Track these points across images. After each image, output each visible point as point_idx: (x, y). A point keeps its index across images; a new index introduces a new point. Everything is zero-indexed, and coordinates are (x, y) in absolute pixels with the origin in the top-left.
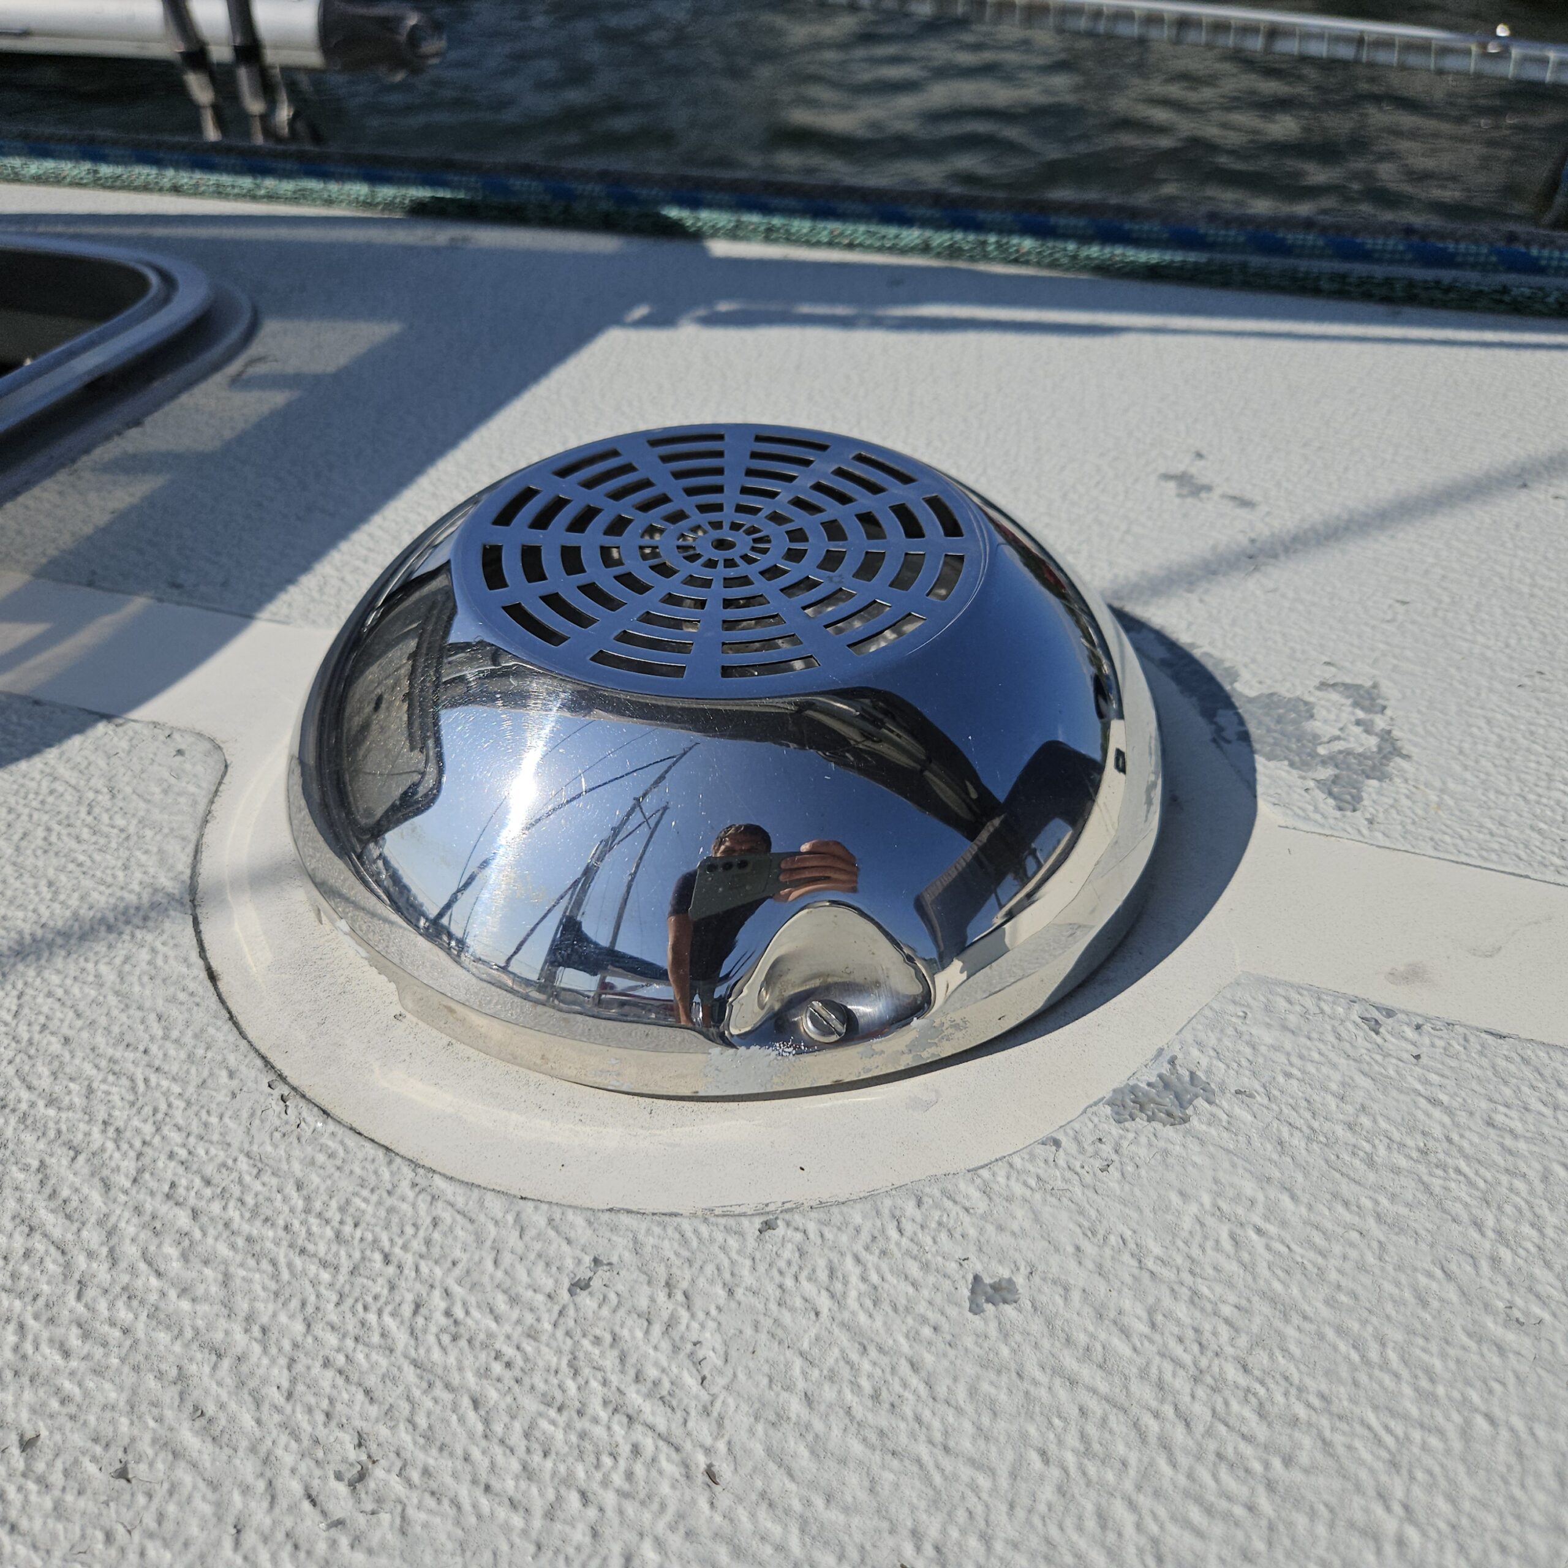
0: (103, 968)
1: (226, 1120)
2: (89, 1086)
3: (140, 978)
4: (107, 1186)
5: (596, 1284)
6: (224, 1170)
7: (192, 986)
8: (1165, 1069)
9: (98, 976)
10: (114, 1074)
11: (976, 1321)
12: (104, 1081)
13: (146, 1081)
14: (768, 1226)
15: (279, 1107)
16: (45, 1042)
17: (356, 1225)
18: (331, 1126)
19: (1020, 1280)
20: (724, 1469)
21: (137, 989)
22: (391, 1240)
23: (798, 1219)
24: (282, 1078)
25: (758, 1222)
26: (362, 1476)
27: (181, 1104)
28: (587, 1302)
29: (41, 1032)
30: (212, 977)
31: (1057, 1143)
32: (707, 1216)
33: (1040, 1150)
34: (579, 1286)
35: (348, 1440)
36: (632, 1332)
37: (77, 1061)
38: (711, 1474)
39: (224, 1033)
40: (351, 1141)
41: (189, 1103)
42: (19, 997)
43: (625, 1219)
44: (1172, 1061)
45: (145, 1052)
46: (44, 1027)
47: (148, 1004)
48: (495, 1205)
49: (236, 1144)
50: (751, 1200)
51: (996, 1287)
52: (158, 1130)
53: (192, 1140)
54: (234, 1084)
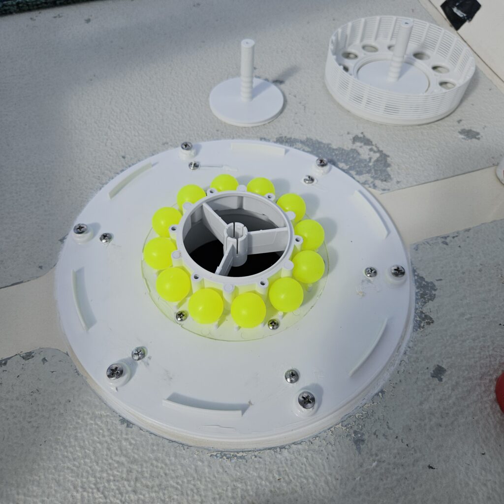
0: (117, 458)
1: (217, 476)
2: (161, 500)
3: (134, 453)
6: (234, 491)
9: (118, 462)
10: (165, 490)
11: (443, 383)
12: (164, 494)
13: (178, 483)
16: (127, 498)
17: (288, 476)
19: (441, 364)
21: (136, 456)
22: (301, 473)
27: (199, 482)
29: (122, 496)
37: (147, 495)
38: (431, 467)
41: (200, 481)
42: (98, 490)
45: (166, 474)
46: (121, 494)
47: (147, 458)
49: (229, 481)
52: (200, 495)
53: (214, 490)
54: (206, 463)
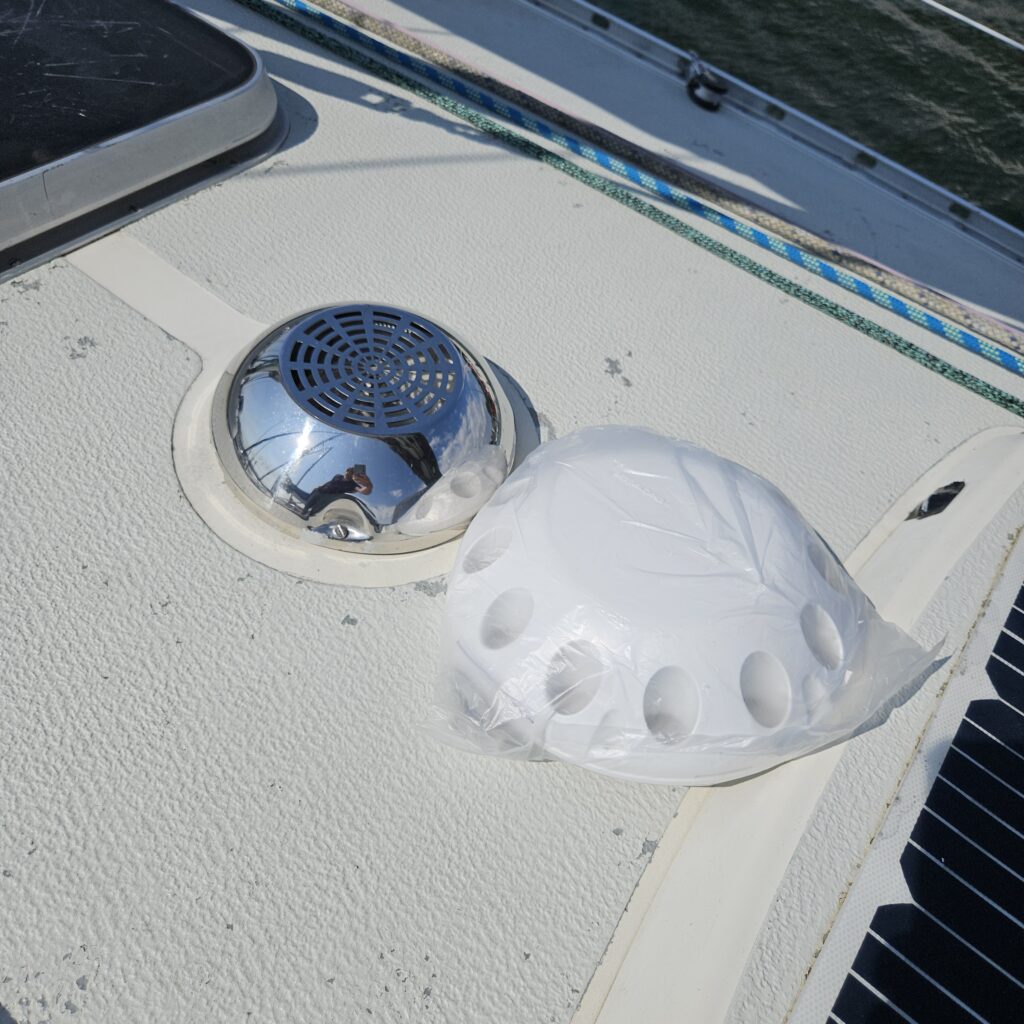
1: (162, 497)
2: (126, 472)
3: (150, 441)
4: (123, 505)
5: (246, 580)
6: (157, 512)
7: (165, 450)
8: (439, 580)
10: (134, 471)
11: (341, 627)
12: (130, 472)
13: (143, 477)
14: (300, 582)
15: (178, 498)
17: (188, 541)
18: (191, 510)
19: (359, 621)
20: (256, 636)
21: (149, 445)
22: (196, 549)
23: (309, 583)
24: (182, 490)
25: (297, 580)
26: (166, 605)
27: (151, 488)
28: (241, 583)
30: (172, 449)
31: (394, 589)
32: (284, 574)
33: (388, 589)
34: (241, 579)
35: (165, 595)
36: (250, 596)
37: (124, 463)
38: (253, 637)
39: (170, 470)
40: (195, 517)
41: (153, 488)
43: (261, 566)
44: (443, 579)
45: (145, 467)
47: (150, 451)
48: (228, 549)
49: (162, 505)
50: (299, 574)
51: (352, 620)
52: (142, 493)
53: (151, 500)
54: (168, 487)
